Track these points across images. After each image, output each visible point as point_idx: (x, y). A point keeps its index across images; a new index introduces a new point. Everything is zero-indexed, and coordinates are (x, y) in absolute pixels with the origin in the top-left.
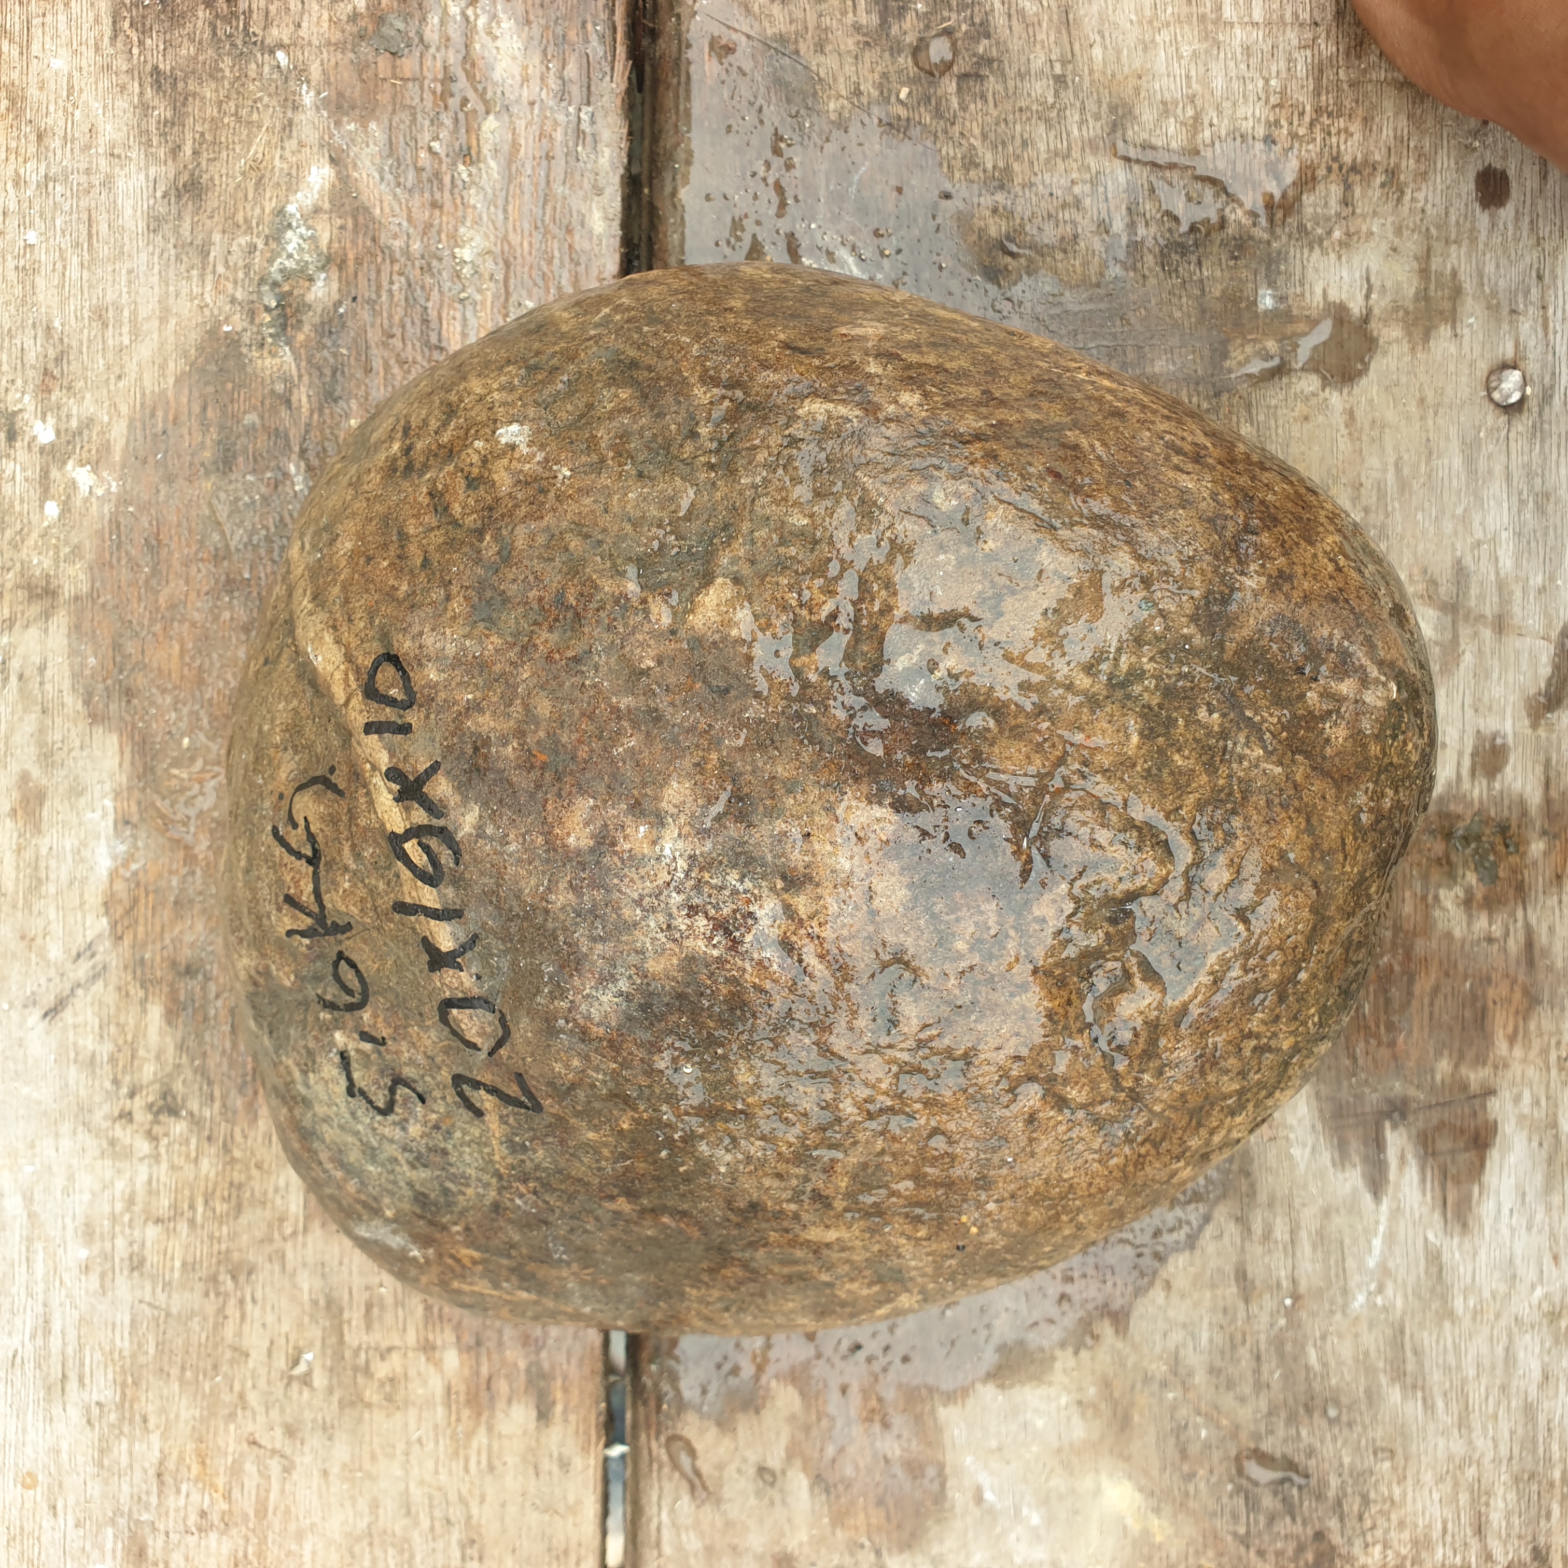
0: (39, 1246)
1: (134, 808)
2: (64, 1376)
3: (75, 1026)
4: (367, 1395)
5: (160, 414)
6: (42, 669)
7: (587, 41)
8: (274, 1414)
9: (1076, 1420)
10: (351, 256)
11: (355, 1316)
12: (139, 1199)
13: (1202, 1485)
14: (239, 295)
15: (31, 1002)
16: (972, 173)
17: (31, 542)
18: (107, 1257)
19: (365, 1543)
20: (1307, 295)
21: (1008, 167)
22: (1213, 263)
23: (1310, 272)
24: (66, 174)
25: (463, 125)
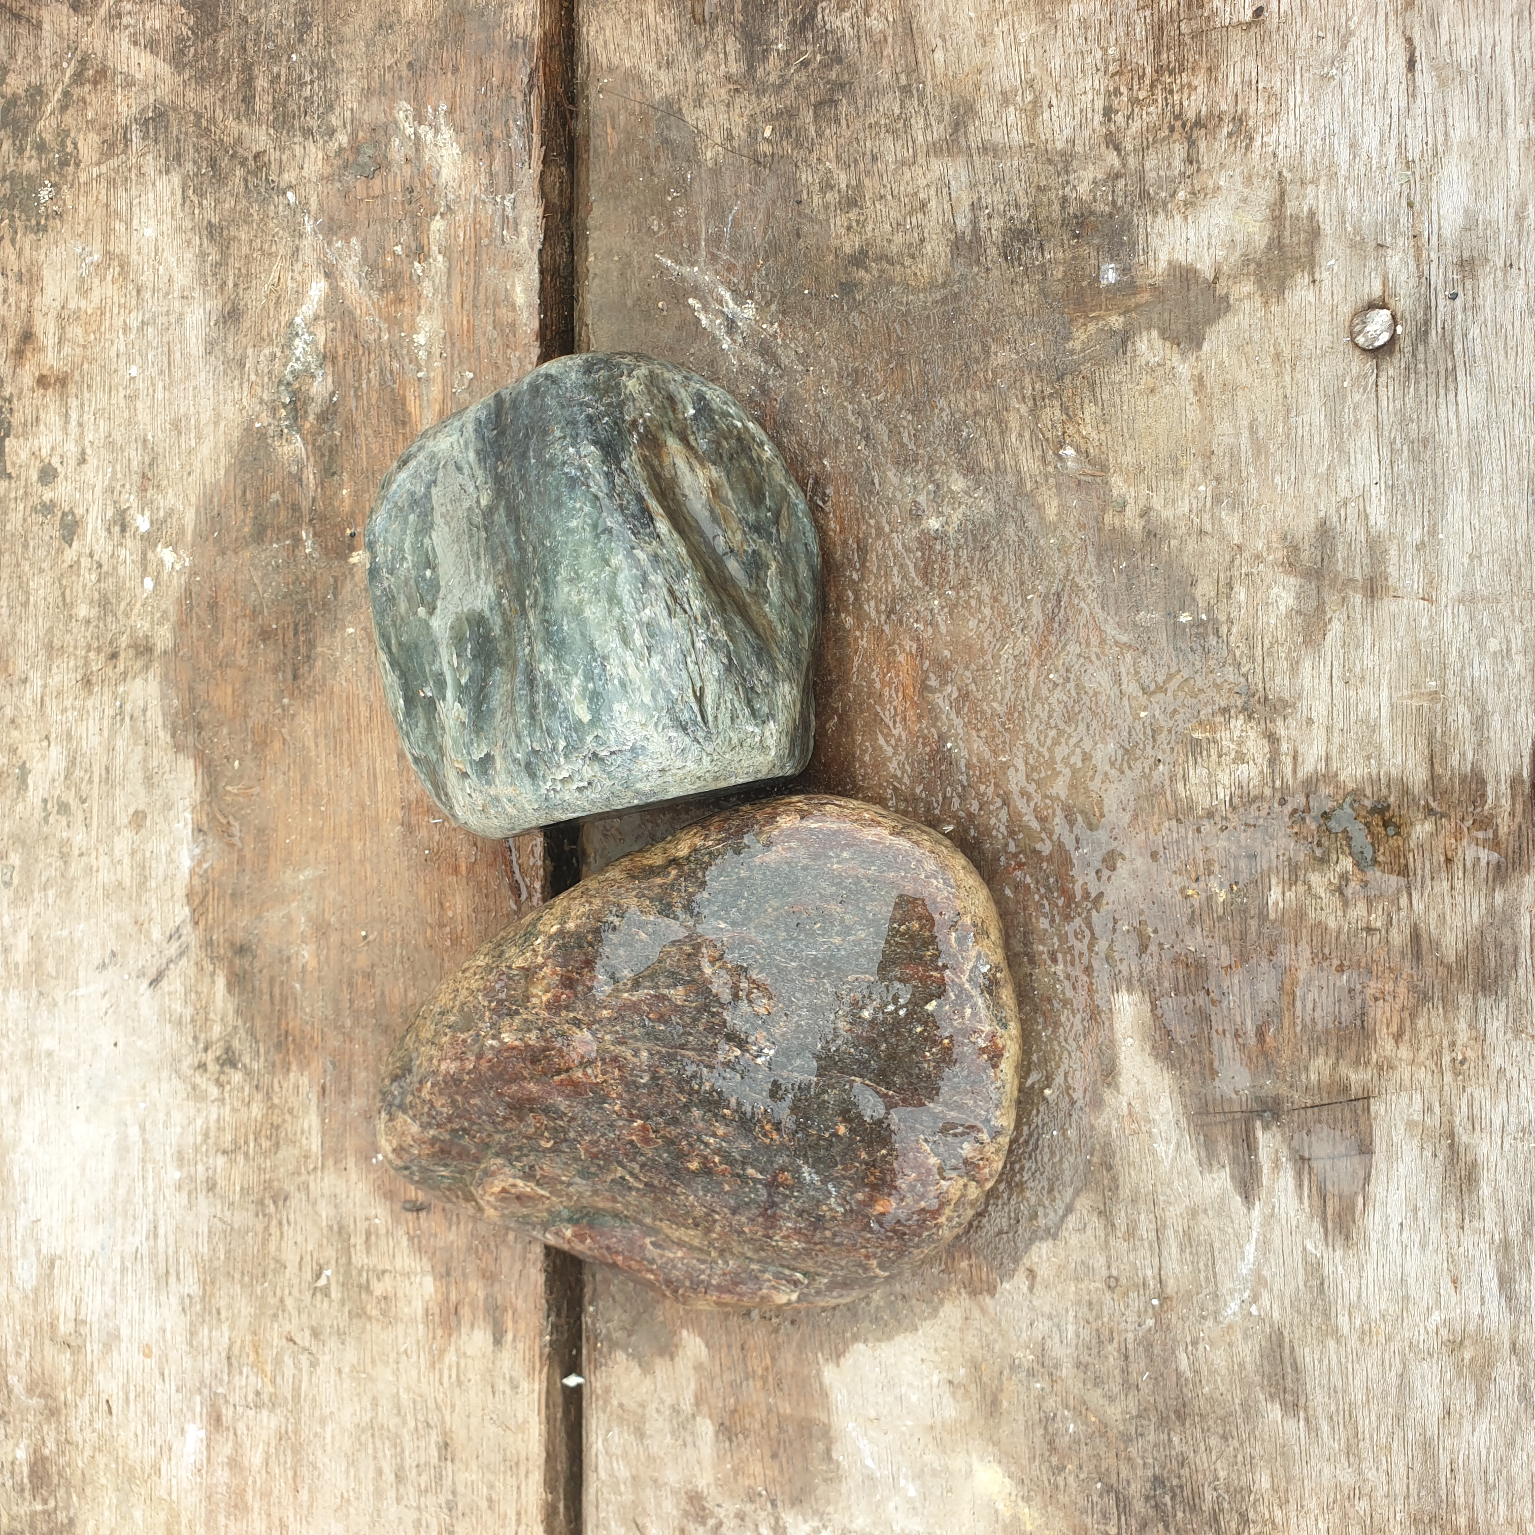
0: (149, 1166)
1: (205, 819)
2: (167, 1272)
3: (169, 993)
4: (369, 1309)
5: (216, 500)
6: (145, 710)
7: (509, 136)
8: (304, 1317)
9: (947, 1398)
10: (340, 352)
11: (358, 1240)
12: (212, 1134)
13: (1071, 1479)
14: (265, 397)
15: (142, 974)
16: (829, 196)
17: (136, 611)
18: (192, 1179)
19: (369, 1433)
20: (1151, 263)
21: (860, 184)
22: (1055, 245)
23: (1155, 240)
24: (154, 318)
25: (418, 227)
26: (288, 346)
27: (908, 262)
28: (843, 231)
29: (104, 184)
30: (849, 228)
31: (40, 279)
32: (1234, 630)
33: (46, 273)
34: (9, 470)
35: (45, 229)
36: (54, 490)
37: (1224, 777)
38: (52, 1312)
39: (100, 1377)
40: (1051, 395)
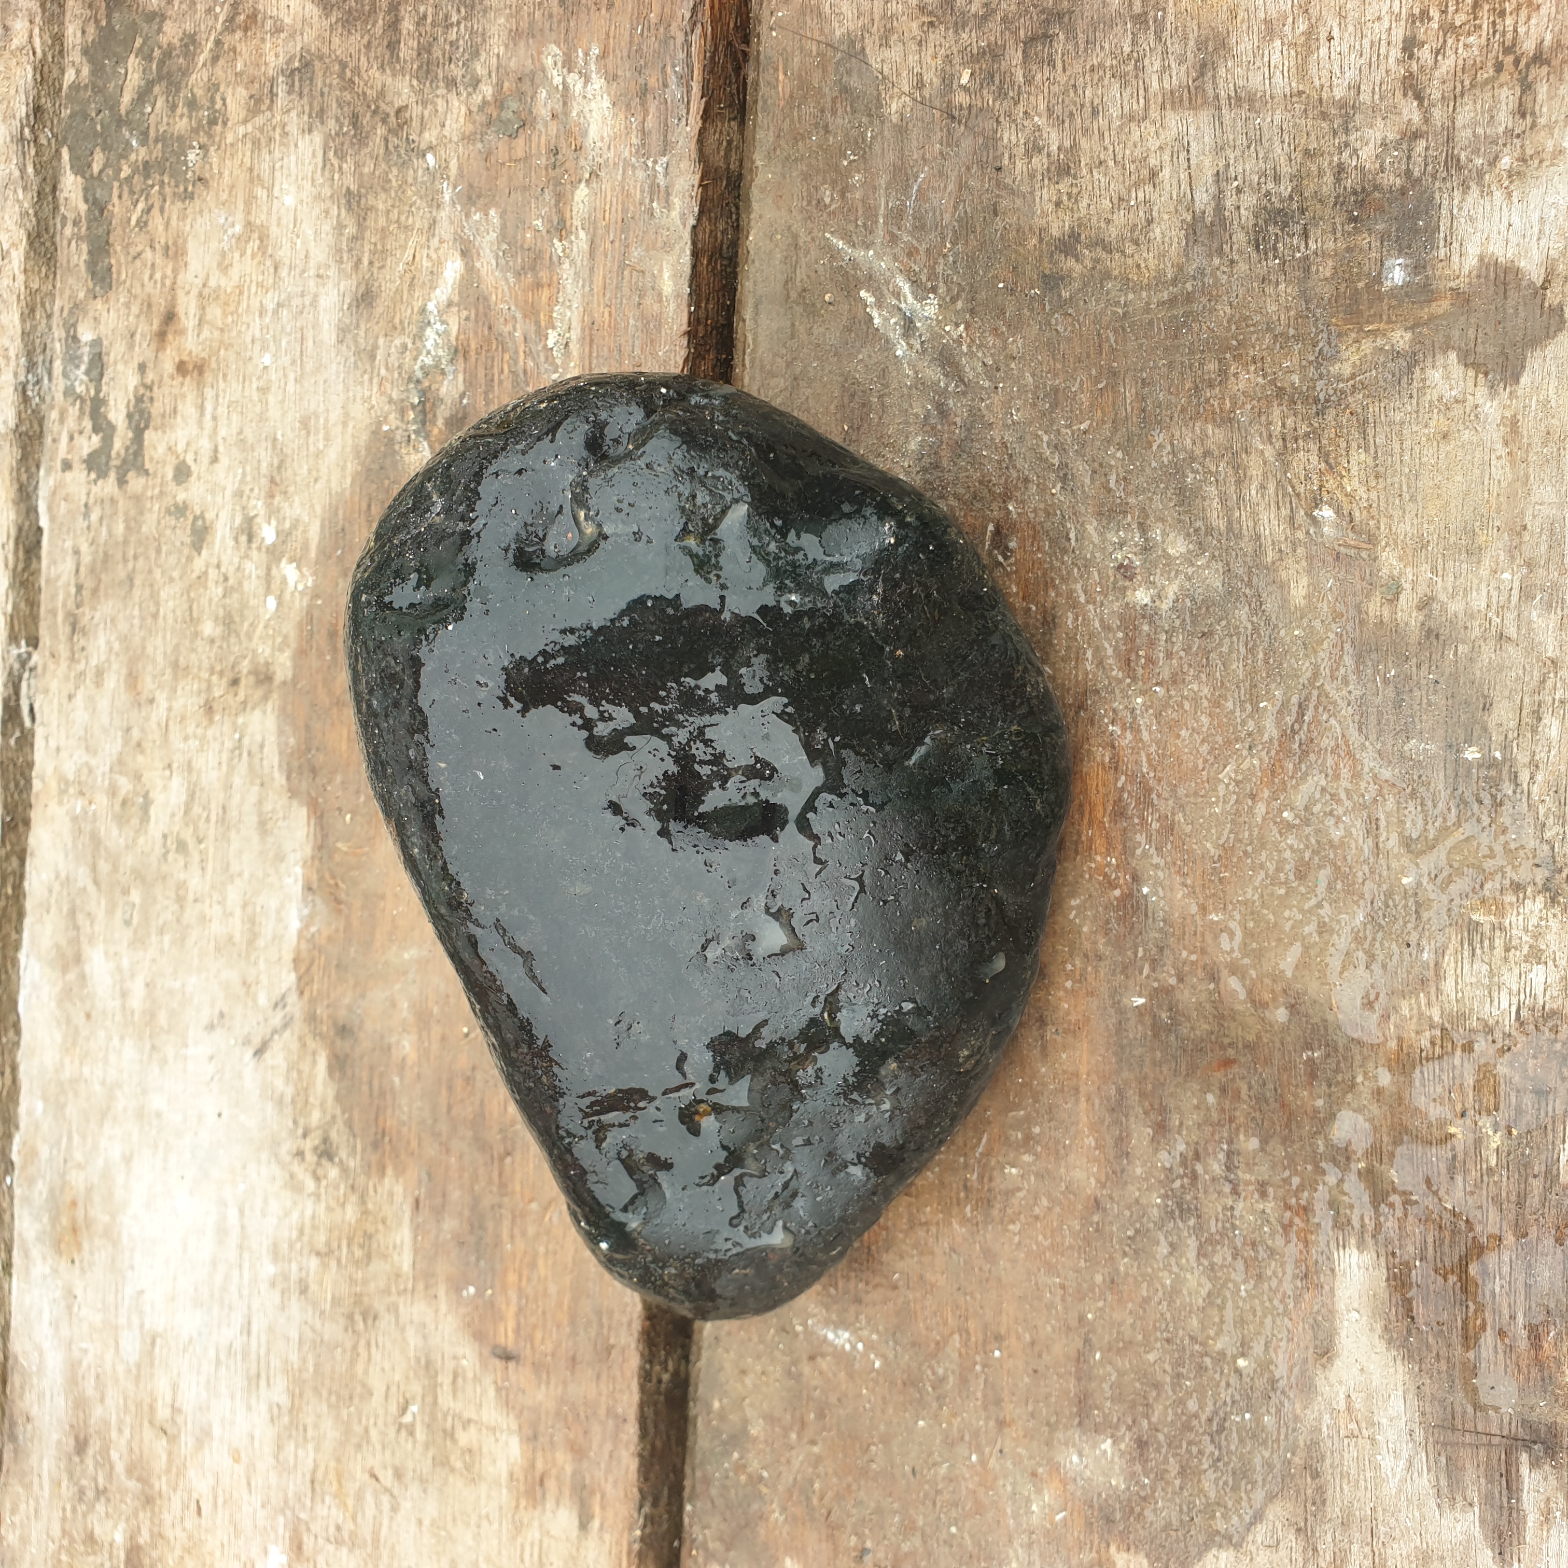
0: (246, 1255)
1: (315, 877)
3: (273, 1068)
4: (452, 1458)
5: (341, 512)
6: (262, 746)
7: (665, 85)
8: (388, 1454)
10: (473, 346)
11: (445, 1379)
12: (307, 1231)
14: (394, 396)
15: (247, 1042)
16: (1036, 160)
17: (258, 633)
18: (286, 1277)
20: (1455, 258)
21: (1075, 146)
22: (1324, 232)
23: (1462, 225)
24: (289, 298)
25: (561, 199)
26: (419, 337)
27: (1130, 249)
28: (1050, 207)
29: (249, 145)
30: (1058, 204)
31: (184, 253)
32: (1539, 777)
33: (191, 246)
34: (147, 465)
35: (191, 196)
36: (186, 490)
37: (1510, 979)
38: (152, 1393)
39: (191, 1473)
40: (1307, 435)
